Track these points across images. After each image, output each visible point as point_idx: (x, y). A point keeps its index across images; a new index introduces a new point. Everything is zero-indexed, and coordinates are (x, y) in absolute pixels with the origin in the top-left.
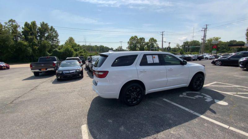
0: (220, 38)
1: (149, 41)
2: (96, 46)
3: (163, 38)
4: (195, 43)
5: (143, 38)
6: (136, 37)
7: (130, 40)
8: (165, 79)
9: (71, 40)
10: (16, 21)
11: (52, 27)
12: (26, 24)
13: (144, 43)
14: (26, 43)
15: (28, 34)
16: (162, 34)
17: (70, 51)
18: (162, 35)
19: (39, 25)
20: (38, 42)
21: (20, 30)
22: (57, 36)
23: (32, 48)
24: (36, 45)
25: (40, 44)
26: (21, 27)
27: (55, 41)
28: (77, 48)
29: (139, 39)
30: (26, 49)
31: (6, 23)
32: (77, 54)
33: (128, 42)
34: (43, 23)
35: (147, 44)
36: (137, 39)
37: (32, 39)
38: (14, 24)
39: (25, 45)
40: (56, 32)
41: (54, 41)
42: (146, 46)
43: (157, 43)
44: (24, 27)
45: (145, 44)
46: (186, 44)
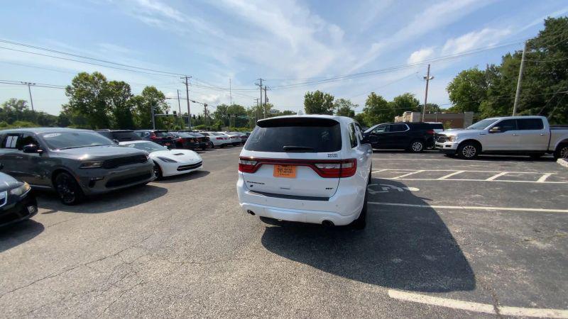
0: (273, 106)
1: (144, 93)
3: (187, 91)
4: (238, 110)
6: (101, 77)
7: (75, 81)
13: (128, 99)
16: (185, 82)
18: (187, 84)
29: (110, 86)
33: (68, 89)
35: (138, 101)
36: (105, 83)
42: (136, 106)
43: (166, 101)
45: (132, 101)
46: (222, 109)
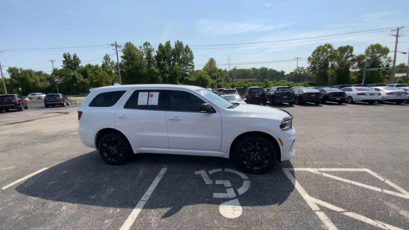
1: (367, 52)
2: (254, 69)
3: (397, 43)
5: (348, 46)
6: (329, 46)
7: (314, 53)
8: (165, 135)
9: (212, 62)
10: (151, 44)
11: (187, 47)
12: (160, 47)
13: (350, 59)
14: (157, 71)
15: (160, 59)
16: (396, 34)
17: (205, 79)
18: (397, 36)
19: (173, 46)
20: (170, 69)
21: (154, 54)
22: (192, 58)
23: (163, 76)
24: (167, 73)
25: (172, 70)
26: (155, 50)
27: (190, 65)
28: (215, 74)
29: (336, 51)
30: (157, 77)
31: (141, 47)
32: (213, 83)
33: (309, 59)
34: (178, 42)
35: (360, 58)
36: (332, 50)
37: (164, 65)
38: (149, 47)
39: (156, 73)
40: (191, 53)
41: (188, 65)
42: (357, 64)
44: (158, 50)
45: (353, 60)
